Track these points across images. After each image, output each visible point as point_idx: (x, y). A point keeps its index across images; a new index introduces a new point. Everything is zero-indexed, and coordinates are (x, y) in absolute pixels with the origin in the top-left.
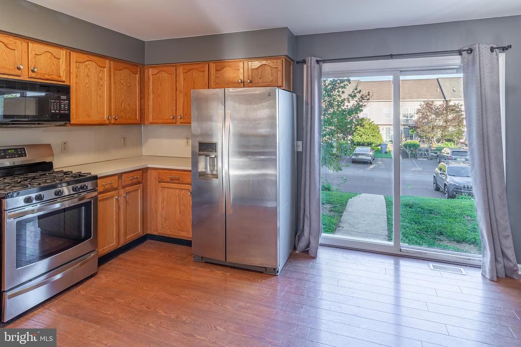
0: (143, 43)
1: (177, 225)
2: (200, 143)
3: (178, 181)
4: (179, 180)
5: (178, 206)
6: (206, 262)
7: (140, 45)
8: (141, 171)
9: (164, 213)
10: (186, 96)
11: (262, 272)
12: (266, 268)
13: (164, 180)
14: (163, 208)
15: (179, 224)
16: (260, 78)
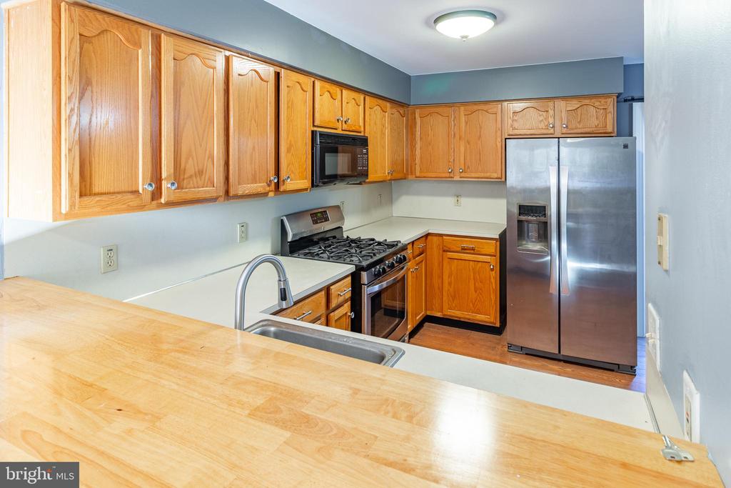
0: (408, 78)
1: (471, 305)
2: (520, 206)
3: (472, 252)
4: (473, 249)
5: (472, 282)
6: (526, 354)
7: (403, 80)
8: (424, 238)
9: (451, 290)
10: (469, 143)
11: (613, 370)
12: (618, 365)
13: (452, 250)
14: (450, 284)
15: (473, 305)
16: (580, 122)
